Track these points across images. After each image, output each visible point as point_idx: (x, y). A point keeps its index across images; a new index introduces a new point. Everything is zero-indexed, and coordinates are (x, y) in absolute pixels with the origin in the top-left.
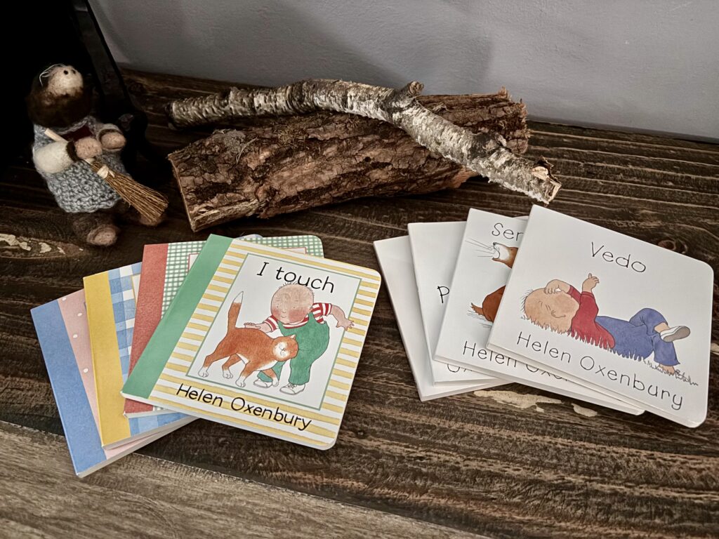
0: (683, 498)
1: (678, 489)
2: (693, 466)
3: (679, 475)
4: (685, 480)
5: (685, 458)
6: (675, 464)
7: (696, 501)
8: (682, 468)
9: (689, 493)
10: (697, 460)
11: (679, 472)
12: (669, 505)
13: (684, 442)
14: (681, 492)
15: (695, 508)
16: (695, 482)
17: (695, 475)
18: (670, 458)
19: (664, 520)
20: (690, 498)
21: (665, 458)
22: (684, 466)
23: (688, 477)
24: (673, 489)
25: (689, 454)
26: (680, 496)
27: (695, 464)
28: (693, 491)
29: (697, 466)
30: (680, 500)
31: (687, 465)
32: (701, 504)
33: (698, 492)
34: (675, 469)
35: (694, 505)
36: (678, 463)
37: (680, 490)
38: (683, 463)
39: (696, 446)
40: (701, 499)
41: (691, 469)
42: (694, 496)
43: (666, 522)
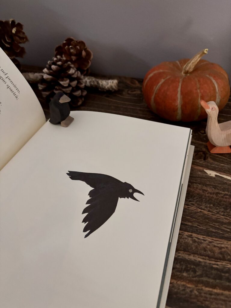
0: (205, 263)
1: (204, 257)
2: (216, 245)
3: (206, 249)
4: (209, 252)
5: (213, 239)
6: (205, 242)
7: (214, 266)
8: (209, 245)
9: (210, 260)
10: (220, 242)
11: (207, 247)
12: (195, 266)
13: (214, 230)
14: (205, 259)
15: (212, 270)
16: (215, 254)
17: (217, 250)
18: (202, 238)
19: (189, 274)
20: (210, 263)
21: (199, 238)
22: (211, 244)
23: (211, 251)
24: (200, 257)
25: (216, 238)
26: (203, 261)
27: (218, 244)
28: (213, 259)
29: (219, 245)
30: (203, 264)
31: (213, 244)
32: (217, 268)
33: (216, 260)
34: (204, 245)
35: (212, 268)
36: (207, 242)
37: (205, 258)
38: (210, 242)
39: (221, 234)
40: (217, 265)
41: (215, 246)
42: (213, 262)
43: (191, 276)
